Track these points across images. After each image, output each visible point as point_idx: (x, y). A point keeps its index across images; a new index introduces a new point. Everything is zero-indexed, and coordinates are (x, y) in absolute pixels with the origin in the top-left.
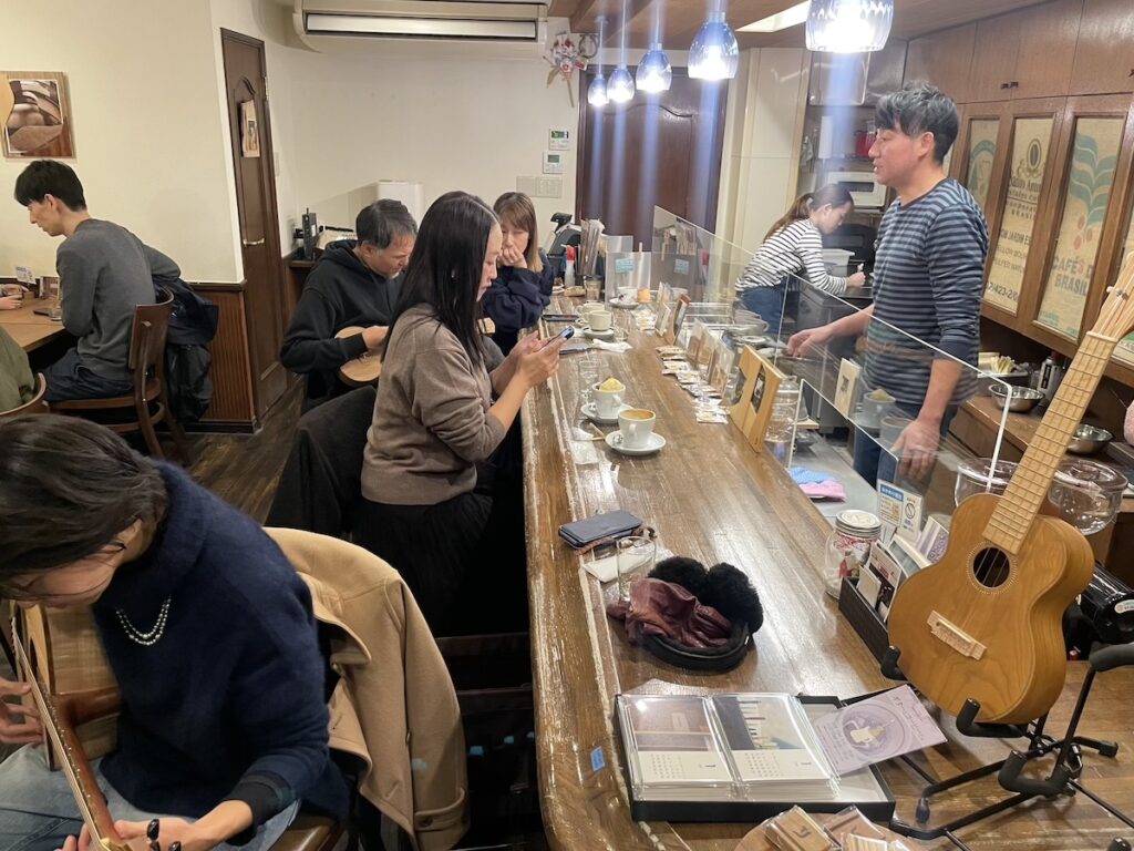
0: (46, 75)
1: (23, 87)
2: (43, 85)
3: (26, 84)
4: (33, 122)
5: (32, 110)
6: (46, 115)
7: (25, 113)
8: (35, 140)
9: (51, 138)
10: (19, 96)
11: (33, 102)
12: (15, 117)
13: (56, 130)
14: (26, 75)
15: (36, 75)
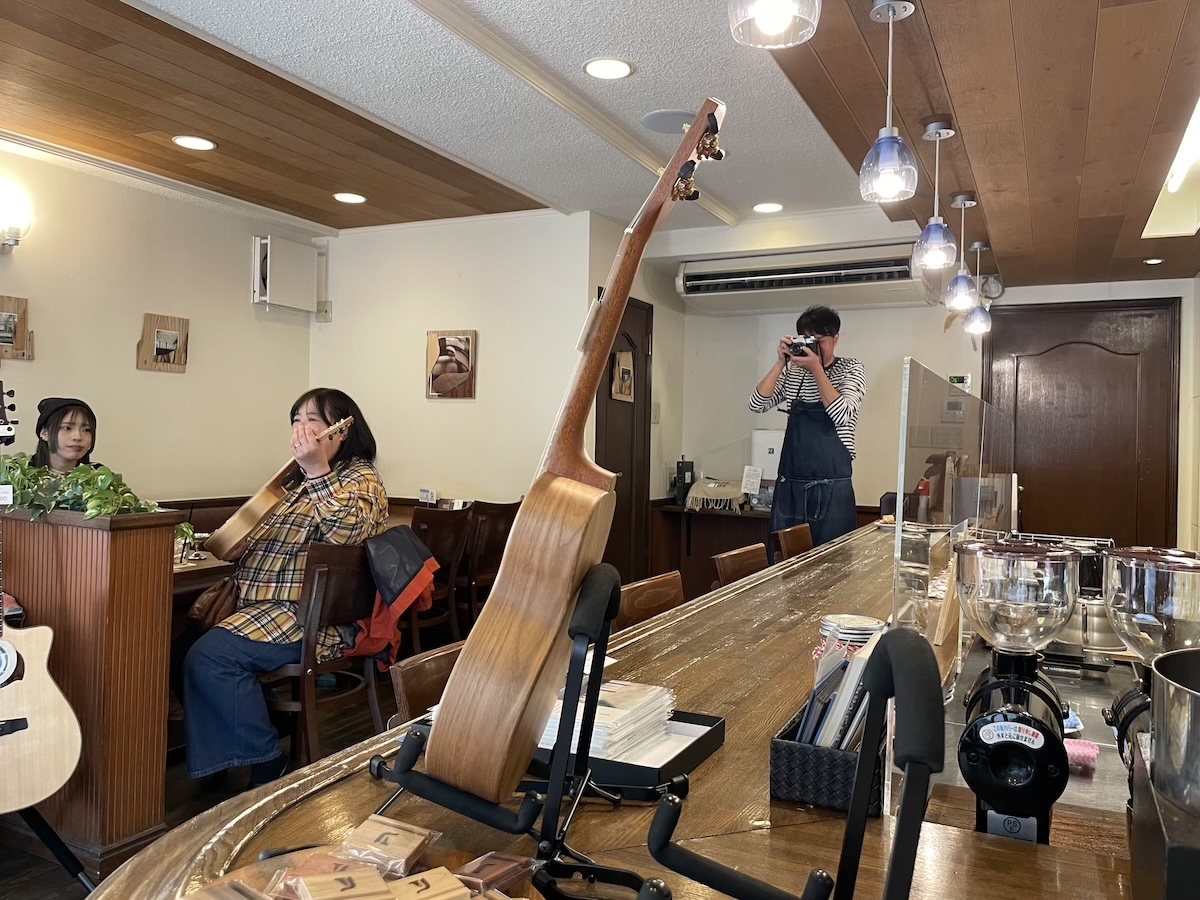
0: (464, 333)
1: (447, 343)
2: (460, 340)
3: (450, 340)
4: (450, 370)
5: (450, 361)
6: (459, 363)
7: (446, 363)
8: (449, 384)
9: (460, 382)
10: (444, 351)
11: (452, 355)
12: (438, 366)
13: (464, 376)
14: (450, 333)
15: (457, 333)
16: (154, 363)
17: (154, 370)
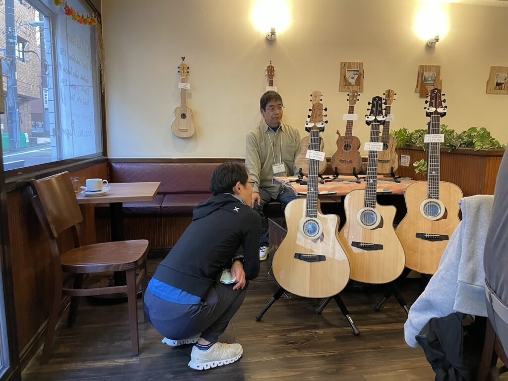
16: (495, 90)
17: (494, 94)
